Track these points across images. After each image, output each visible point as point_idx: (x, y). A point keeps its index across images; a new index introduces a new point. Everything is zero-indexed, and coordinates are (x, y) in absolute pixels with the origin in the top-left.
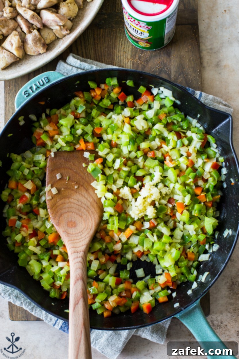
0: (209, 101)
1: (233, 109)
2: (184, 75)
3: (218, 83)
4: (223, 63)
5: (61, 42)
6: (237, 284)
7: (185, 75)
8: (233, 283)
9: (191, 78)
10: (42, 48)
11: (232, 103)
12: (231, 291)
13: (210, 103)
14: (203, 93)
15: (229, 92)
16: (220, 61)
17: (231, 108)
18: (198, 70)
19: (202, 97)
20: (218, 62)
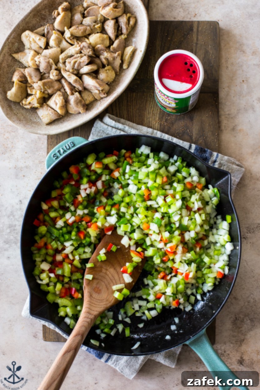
0: (224, 162)
1: (245, 169)
2: (203, 137)
3: (233, 145)
4: (239, 128)
5: (99, 103)
6: (240, 319)
7: (205, 138)
8: (236, 318)
9: (210, 140)
10: (82, 109)
11: (244, 163)
12: (234, 325)
13: (225, 164)
14: (220, 155)
15: (242, 154)
16: (236, 125)
17: (243, 168)
18: (216, 134)
19: (218, 158)
20: (234, 127)
